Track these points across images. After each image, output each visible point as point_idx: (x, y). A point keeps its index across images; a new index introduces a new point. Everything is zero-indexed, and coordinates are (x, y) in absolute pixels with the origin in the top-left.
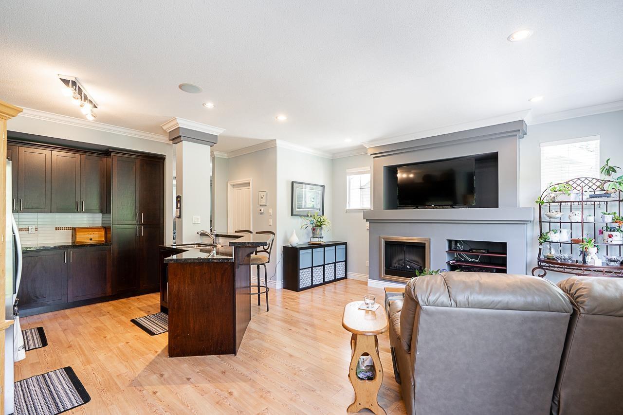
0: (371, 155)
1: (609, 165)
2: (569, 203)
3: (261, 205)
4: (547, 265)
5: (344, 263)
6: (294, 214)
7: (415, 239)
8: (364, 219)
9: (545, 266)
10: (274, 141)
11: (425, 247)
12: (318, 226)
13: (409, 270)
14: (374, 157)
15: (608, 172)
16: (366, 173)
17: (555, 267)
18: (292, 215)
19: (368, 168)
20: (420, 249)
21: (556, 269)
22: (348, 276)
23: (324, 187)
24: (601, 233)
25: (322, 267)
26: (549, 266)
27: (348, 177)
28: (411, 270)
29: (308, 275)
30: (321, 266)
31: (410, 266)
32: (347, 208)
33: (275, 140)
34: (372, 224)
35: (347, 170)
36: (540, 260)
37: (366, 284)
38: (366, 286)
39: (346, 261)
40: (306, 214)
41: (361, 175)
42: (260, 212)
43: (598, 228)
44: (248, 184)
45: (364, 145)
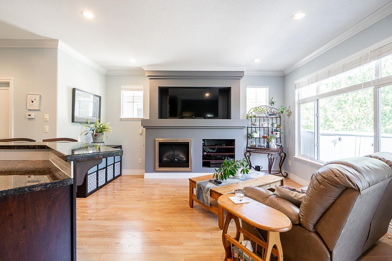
0: (148, 76)
1: (272, 100)
2: (259, 118)
3: (29, 110)
4: (254, 150)
5: (119, 163)
6: (75, 120)
7: (181, 140)
8: (142, 126)
9: (253, 151)
10: (55, 42)
11: (189, 145)
12: (98, 132)
13: (177, 162)
14: (150, 79)
15: (271, 104)
16: (139, 91)
17: (258, 151)
18: (73, 121)
19: (141, 87)
20: (185, 147)
21: (259, 152)
22: (122, 173)
23: (100, 98)
24: (272, 132)
25: (105, 170)
26: (255, 151)
27: (122, 92)
28: (178, 162)
29: (94, 179)
30: (104, 168)
31: (177, 159)
32: (121, 117)
33: (57, 41)
34: (147, 130)
35: (122, 87)
36: (247, 147)
37: (143, 177)
38: (143, 179)
39: (121, 161)
40: (85, 121)
41: (134, 91)
42: (29, 117)
43: (270, 130)
44: (7, 84)
45: (143, 67)
